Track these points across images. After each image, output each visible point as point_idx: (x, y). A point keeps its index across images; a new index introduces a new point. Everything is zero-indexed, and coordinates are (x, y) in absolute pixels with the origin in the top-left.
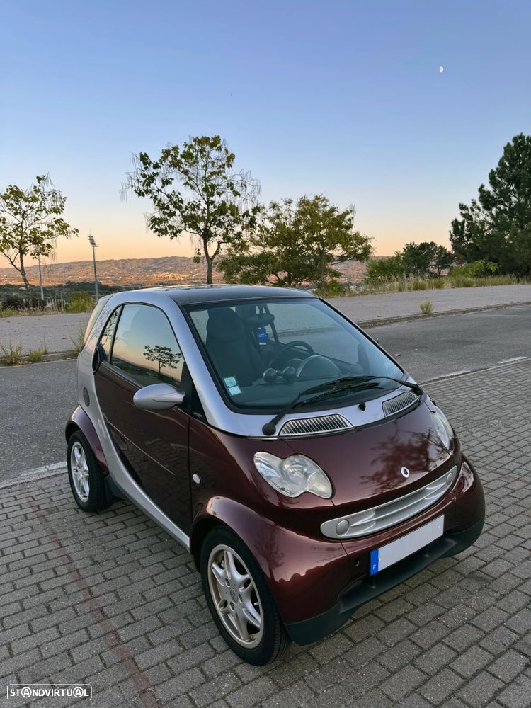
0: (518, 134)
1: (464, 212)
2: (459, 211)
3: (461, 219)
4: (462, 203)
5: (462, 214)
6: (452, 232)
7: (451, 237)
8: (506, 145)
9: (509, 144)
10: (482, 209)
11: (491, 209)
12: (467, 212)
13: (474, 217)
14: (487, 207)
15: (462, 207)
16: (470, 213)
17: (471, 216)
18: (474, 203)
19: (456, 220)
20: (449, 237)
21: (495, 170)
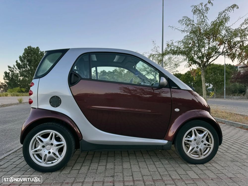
0: (29, 46)
1: (10, 69)
2: (8, 68)
3: (8, 71)
4: (9, 66)
5: (9, 70)
6: (5, 76)
7: (4, 78)
8: (25, 48)
9: (26, 48)
10: (17, 69)
11: (20, 69)
12: (11, 69)
13: (14, 71)
14: (19, 68)
15: (9, 67)
16: (13, 70)
17: (13, 71)
18: (14, 66)
19: (6, 72)
20: (3, 78)
21: (21, 56)
